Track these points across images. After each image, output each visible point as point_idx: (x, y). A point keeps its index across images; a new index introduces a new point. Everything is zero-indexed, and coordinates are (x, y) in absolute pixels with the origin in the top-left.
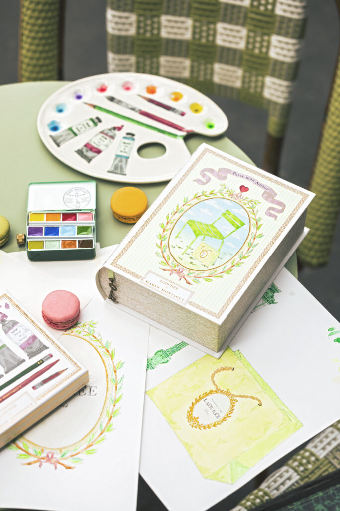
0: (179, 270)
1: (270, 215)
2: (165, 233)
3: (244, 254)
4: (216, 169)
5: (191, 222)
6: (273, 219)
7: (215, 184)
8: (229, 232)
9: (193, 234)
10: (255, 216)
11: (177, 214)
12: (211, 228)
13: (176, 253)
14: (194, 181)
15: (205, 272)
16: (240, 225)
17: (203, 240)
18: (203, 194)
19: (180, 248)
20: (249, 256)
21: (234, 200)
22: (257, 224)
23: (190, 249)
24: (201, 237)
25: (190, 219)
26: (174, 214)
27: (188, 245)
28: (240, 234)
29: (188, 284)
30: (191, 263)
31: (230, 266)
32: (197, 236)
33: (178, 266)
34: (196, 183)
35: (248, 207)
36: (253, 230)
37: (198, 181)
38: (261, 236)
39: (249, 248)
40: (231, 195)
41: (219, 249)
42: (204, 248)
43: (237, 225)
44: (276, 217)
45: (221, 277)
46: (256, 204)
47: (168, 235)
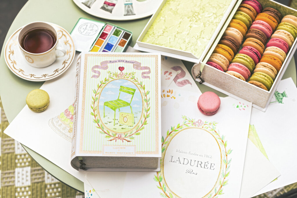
0: (119, 136)
1: (145, 77)
2: (97, 118)
3: (146, 108)
4: (99, 65)
5: (106, 104)
6: (148, 79)
7: (104, 74)
8: (130, 99)
9: (112, 110)
10: (138, 82)
11: (95, 102)
12: (119, 101)
13: (111, 126)
14: (92, 77)
15: (134, 130)
16: (133, 92)
17: (119, 111)
18: (102, 83)
19: (110, 122)
20: (150, 108)
21: (120, 78)
22: (142, 86)
23: (116, 121)
24: (117, 110)
25: (105, 102)
26: (94, 104)
27: (114, 118)
28: (137, 97)
29: (129, 142)
30: (122, 128)
31: (144, 119)
32: (114, 110)
33: (116, 134)
34: (93, 78)
35: (131, 79)
36: (142, 91)
37: (94, 76)
38: (148, 92)
39: (147, 103)
40: (117, 76)
41: (132, 112)
42: (124, 116)
43: (132, 92)
44: (149, 77)
45: (143, 128)
46: (134, 75)
47: (99, 118)
